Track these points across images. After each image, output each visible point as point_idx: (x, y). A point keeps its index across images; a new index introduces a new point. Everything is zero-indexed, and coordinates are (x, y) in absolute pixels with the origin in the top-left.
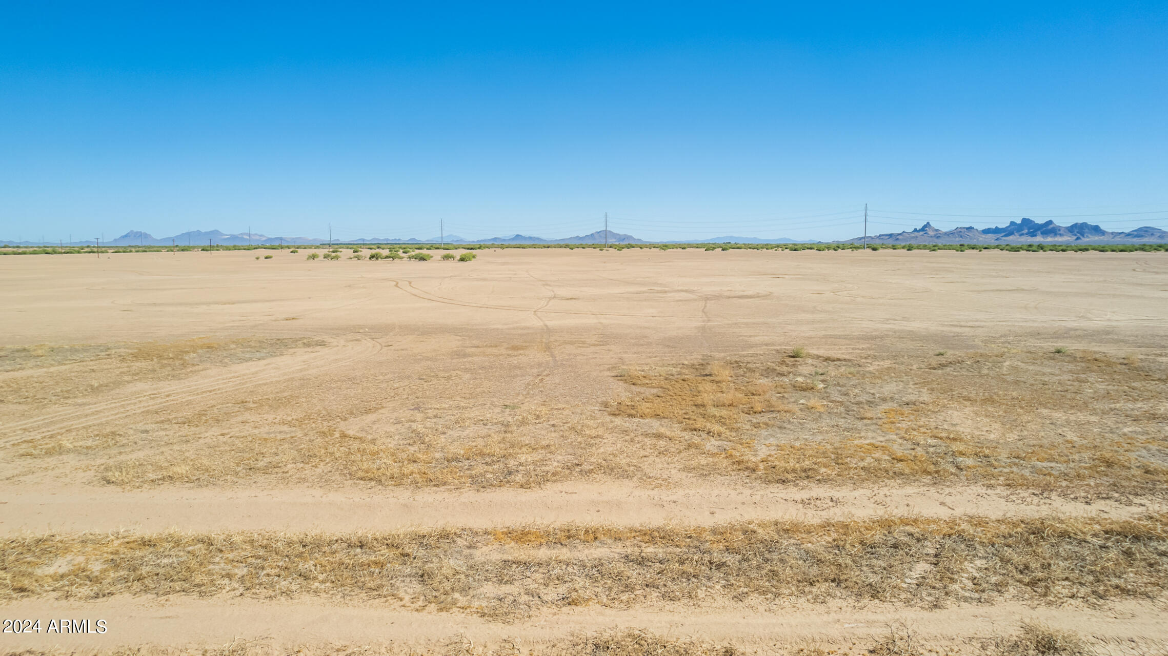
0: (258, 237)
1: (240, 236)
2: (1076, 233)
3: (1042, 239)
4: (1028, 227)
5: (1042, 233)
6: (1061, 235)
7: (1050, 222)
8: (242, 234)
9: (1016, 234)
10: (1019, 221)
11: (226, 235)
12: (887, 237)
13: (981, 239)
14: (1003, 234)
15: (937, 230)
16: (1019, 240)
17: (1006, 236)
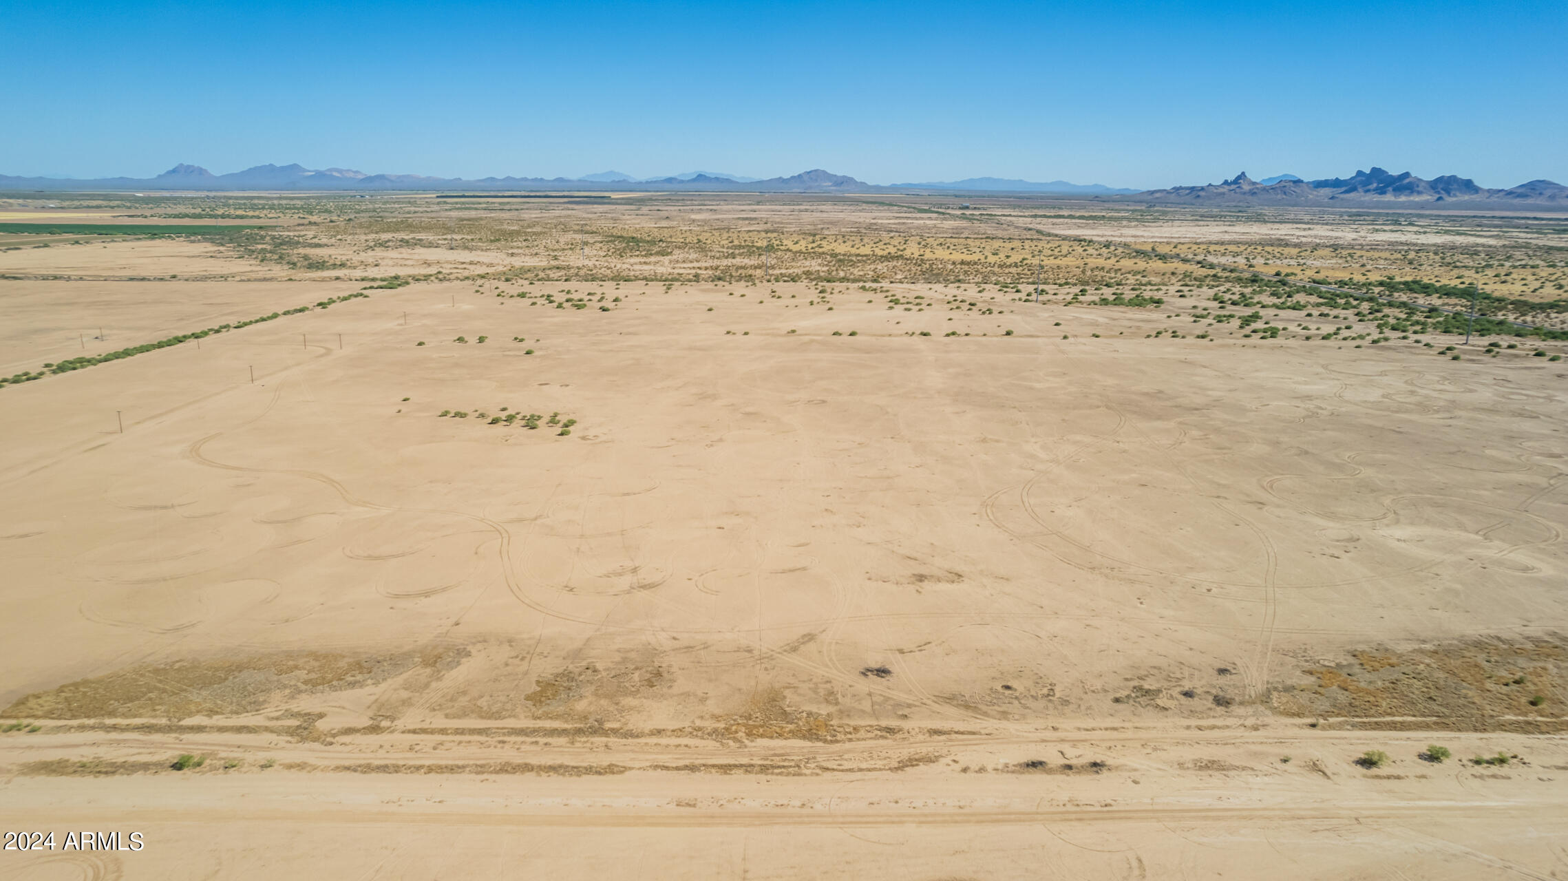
0: (352, 175)
1: (329, 173)
2: (1439, 190)
3: (1393, 199)
4: (1378, 181)
5: (1394, 190)
6: (1419, 193)
7: (1407, 175)
8: (328, 170)
9: (1360, 190)
10: (1368, 172)
11: (309, 171)
12: (1188, 191)
13: (1311, 196)
14: (1343, 189)
15: (1254, 183)
16: (1362, 199)
17: (1346, 192)
